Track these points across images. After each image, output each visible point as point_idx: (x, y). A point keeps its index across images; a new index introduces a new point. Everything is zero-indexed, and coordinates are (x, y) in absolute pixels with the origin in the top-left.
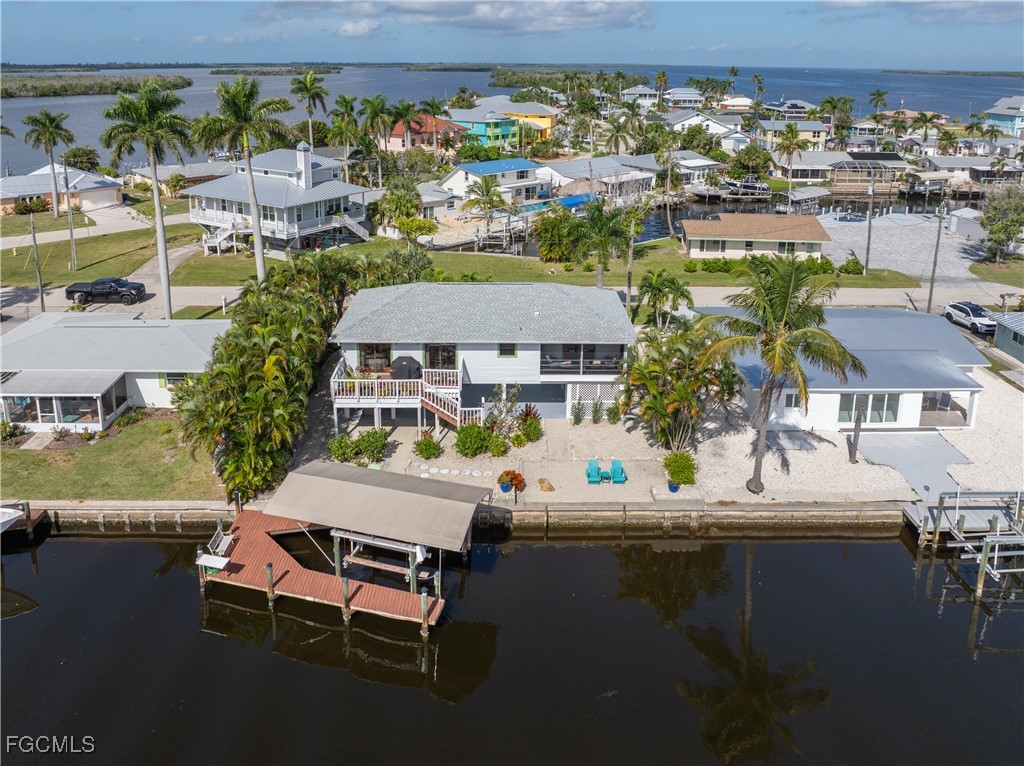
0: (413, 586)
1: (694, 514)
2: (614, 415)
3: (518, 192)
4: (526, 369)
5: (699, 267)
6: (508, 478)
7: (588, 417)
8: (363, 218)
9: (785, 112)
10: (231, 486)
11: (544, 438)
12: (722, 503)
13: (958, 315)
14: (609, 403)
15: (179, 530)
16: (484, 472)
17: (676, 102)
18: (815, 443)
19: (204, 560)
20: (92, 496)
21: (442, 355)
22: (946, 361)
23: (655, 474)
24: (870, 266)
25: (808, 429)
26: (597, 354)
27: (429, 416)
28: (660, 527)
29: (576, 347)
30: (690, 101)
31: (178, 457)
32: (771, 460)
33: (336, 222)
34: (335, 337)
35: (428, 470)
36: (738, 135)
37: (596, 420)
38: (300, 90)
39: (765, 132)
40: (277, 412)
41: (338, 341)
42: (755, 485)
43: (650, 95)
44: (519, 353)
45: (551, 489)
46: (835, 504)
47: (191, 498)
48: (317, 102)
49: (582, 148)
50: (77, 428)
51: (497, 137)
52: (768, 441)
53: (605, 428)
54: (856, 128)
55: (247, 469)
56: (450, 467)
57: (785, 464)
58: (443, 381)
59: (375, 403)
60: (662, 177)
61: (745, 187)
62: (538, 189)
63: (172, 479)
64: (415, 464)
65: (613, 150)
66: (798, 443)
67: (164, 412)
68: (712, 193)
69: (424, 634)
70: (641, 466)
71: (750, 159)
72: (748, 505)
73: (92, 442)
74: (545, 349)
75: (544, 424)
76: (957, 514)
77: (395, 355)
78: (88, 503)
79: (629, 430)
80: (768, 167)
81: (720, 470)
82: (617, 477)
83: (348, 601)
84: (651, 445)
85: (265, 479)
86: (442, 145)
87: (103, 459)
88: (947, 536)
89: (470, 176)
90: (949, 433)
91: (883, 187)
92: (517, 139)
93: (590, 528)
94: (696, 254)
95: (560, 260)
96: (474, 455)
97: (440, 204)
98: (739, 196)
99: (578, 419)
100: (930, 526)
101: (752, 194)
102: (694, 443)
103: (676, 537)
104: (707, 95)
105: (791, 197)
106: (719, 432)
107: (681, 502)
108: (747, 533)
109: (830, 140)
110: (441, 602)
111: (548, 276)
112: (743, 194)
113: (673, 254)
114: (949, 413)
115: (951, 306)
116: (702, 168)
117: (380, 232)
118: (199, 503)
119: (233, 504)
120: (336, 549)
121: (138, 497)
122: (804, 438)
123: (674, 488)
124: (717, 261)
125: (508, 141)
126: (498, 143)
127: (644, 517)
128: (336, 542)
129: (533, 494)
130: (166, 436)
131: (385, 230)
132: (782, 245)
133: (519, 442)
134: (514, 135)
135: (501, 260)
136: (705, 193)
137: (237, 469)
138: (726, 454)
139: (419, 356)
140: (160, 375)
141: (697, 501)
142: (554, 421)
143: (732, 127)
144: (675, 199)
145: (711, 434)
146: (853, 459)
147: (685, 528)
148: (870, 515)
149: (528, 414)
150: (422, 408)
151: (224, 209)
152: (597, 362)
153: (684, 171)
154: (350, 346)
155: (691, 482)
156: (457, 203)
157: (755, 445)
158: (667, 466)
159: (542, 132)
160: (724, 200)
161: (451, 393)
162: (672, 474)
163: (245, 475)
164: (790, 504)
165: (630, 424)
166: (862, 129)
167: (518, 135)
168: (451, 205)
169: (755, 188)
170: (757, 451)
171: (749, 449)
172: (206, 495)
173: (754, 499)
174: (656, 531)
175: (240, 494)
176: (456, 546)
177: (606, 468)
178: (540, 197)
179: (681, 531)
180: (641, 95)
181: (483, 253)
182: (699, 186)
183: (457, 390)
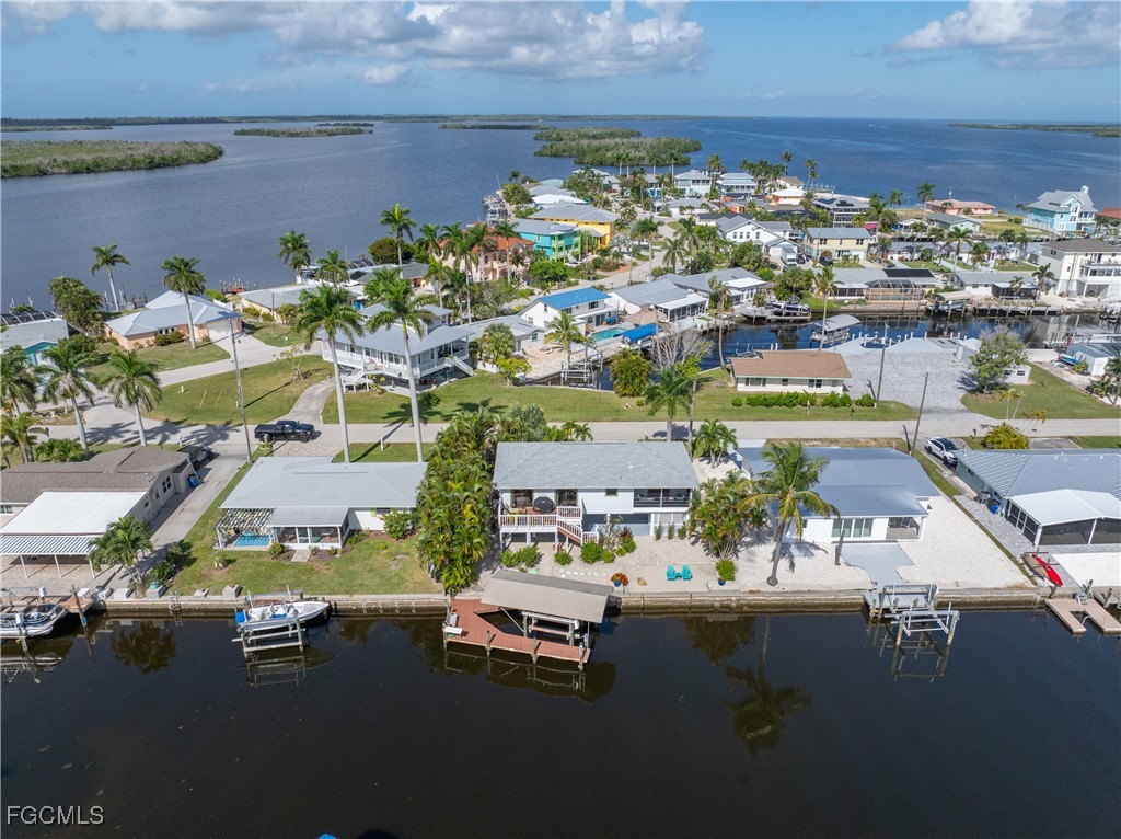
0: (571, 642)
1: (734, 599)
2: (682, 534)
3: (590, 320)
4: (624, 504)
5: (744, 400)
6: (618, 579)
7: (665, 534)
8: (467, 357)
9: (834, 210)
10: (447, 585)
11: (636, 551)
12: (751, 592)
13: (936, 449)
14: (679, 525)
15: (414, 612)
16: (601, 574)
17: (729, 189)
18: (814, 551)
19: (447, 629)
20: (356, 592)
21: (568, 496)
22: (909, 494)
23: (710, 574)
24: (881, 398)
25: (811, 541)
26: (671, 493)
27: (562, 537)
28: (713, 606)
29: (658, 491)
30: (743, 187)
31: (400, 566)
32: (783, 563)
33: (448, 363)
34: (496, 485)
35: (564, 573)
36: (786, 243)
37: (670, 537)
38: (388, 221)
39: (811, 240)
40: (475, 541)
41: (498, 488)
42: (773, 581)
43: (703, 181)
44: (619, 494)
45: (645, 584)
46: (821, 592)
47: (420, 593)
48: (404, 231)
49: (640, 257)
50: (325, 546)
51: (561, 249)
52: (783, 551)
53: (676, 541)
54: (901, 226)
55: (458, 575)
56: (578, 571)
57: (792, 566)
58: (570, 514)
59: (528, 530)
60: (715, 299)
61: (788, 308)
62: (607, 317)
63: (402, 580)
64: (556, 568)
65: (671, 266)
66: (803, 551)
67: (378, 533)
68: (759, 314)
69: (581, 667)
70: (700, 568)
71: (794, 281)
72: (768, 593)
73: (337, 556)
74: (637, 492)
75: (635, 539)
76: (893, 597)
77: (536, 496)
78: (355, 596)
79: (693, 544)
80: (810, 285)
81: (751, 571)
82: (686, 575)
83: (536, 651)
84: (707, 555)
85: (466, 580)
86: (513, 263)
87: (351, 568)
88: (887, 611)
89: (548, 308)
90: (904, 544)
91: (911, 305)
92: (578, 250)
93: (670, 607)
94: (742, 388)
95: (633, 395)
96: (594, 562)
97: (526, 337)
98: (782, 317)
99: (658, 536)
100: (877, 605)
101: (795, 315)
102: (736, 552)
103: (722, 612)
104: (759, 178)
105: (826, 328)
106: (751, 544)
107: (725, 591)
108: (766, 610)
109: (873, 245)
110: (589, 650)
111: (624, 410)
112: (788, 314)
113: (724, 387)
114: (909, 529)
115: (933, 442)
116: (751, 288)
117: (480, 366)
118: (427, 596)
119: (449, 596)
120: (525, 622)
121: (386, 592)
122: (807, 548)
123: (722, 583)
124: (759, 395)
125: (571, 251)
126: (562, 254)
127: (703, 601)
128: (525, 619)
129: (633, 587)
130: (385, 551)
131: (484, 365)
132: (811, 381)
133: (621, 553)
134: (576, 246)
135: (584, 394)
136: (753, 314)
137: (450, 575)
138: (756, 559)
139: (552, 496)
140: (372, 509)
141: (736, 591)
142: (643, 537)
143: (781, 234)
144: (726, 322)
145: (748, 545)
146: (837, 563)
147: (728, 607)
148: (843, 598)
149: (626, 534)
150: (559, 533)
151: (352, 350)
152: (671, 499)
153: (734, 293)
154: (506, 491)
155: (733, 579)
156: (539, 335)
157: (774, 553)
158: (717, 568)
159: (602, 239)
160: (769, 321)
161: (576, 521)
162: (721, 574)
163: (456, 578)
164: (794, 592)
165: (693, 539)
166: (906, 227)
167: (579, 246)
168: (535, 338)
169: (797, 309)
170: (775, 559)
171: (771, 557)
172: (428, 590)
173: (772, 589)
174: (711, 609)
175: (453, 590)
176: (599, 620)
177: (679, 570)
178: (608, 323)
179: (726, 608)
180: (694, 181)
181: (568, 387)
182: (747, 307)
183: (579, 520)
